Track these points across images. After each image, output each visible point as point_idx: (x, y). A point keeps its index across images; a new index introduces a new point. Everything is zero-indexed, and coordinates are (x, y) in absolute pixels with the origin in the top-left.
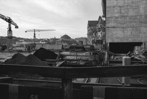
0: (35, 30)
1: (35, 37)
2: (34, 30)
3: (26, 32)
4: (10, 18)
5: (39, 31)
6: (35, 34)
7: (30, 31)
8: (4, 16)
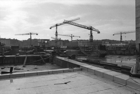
0: (122, 33)
1: (121, 39)
2: (120, 33)
3: (114, 35)
4: (91, 26)
5: (125, 33)
6: (121, 37)
7: (117, 34)
8: (86, 26)
